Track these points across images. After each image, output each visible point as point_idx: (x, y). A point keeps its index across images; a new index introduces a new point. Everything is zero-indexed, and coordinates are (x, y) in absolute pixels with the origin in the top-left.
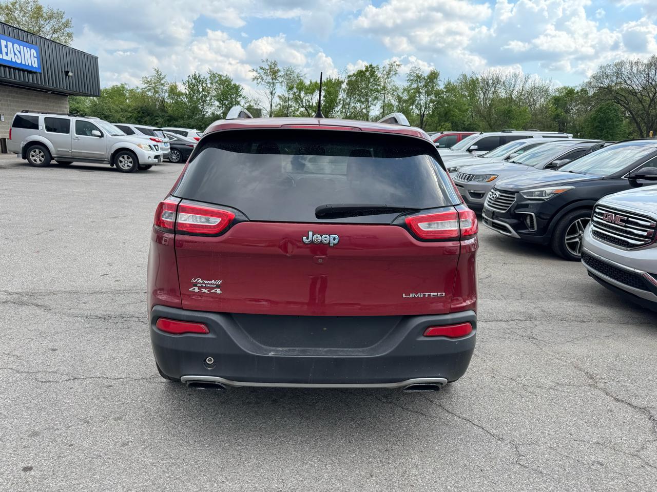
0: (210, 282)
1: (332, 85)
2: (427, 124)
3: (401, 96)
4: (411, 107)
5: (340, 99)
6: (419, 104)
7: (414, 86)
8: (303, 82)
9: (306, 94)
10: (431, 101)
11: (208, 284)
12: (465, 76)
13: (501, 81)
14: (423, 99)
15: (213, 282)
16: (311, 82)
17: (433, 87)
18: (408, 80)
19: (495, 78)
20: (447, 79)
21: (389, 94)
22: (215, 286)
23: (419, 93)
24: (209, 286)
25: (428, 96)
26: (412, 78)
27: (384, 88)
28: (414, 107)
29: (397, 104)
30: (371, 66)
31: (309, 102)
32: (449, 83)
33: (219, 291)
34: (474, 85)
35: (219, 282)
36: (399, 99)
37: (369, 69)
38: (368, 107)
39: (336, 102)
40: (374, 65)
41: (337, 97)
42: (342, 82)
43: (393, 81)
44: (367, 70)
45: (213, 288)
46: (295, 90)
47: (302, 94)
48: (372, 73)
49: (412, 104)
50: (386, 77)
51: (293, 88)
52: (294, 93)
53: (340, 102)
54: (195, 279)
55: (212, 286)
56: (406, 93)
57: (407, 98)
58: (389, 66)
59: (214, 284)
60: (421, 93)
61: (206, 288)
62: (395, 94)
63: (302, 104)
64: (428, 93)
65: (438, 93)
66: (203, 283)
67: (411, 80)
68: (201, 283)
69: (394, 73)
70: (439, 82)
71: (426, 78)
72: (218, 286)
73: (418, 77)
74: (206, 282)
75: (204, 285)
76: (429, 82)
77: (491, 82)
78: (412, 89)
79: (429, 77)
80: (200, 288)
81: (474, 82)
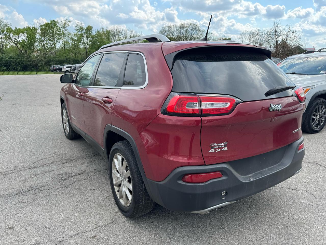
0: (221, 144)
1: (31, 30)
2: (90, 53)
3: (73, 38)
4: (80, 44)
5: (37, 39)
6: (84, 42)
7: (80, 33)
8: (10, 28)
9: (14, 35)
10: (90, 41)
11: (220, 145)
12: (103, 29)
13: (120, 32)
14: (85, 39)
15: (223, 144)
16: (16, 28)
17: (90, 34)
18: (76, 30)
19: (117, 30)
20: (97, 30)
21: (67, 37)
22: (224, 146)
23: (83, 36)
24: (220, 147)
25: (88, 38)
26: (78, 29)
27: (63, 33)
28: (81, 44)
29: (72, 42)
30: (54, 21)
31: (16, 39)
32: (98, 32)
33: (226, 149)
34: (109, 34)
35: (226, 143)
36: (73, 40)
37: (53, 22)
38: (55, 44)
39: (35, 40)
40: (55, 21)
41: (36, 37)
42: (37, 29)
43: (68, 30)
44: (51, 23)
45: (222, 148)
46: (5, 32)
47: (11, 35)
48: (55, 25)
49: (80, 42)
50: (63, 27)
51: (4, 31)
52: (5, 34)
53: (38, 40)
54: (212, 144)
55: (222, 146)
56: (76, 37)
57: (76, 39)
58: (64, 21)
59: (223, 145)
60: (84, 37)
61: (218, 148)
62: (70, 36)
63: (12, 41)
64: (88, 37)
65: (93, 37)
66: (217, 146)
67: (77, 30)
68: (216, 146)
69: (67, 25)
70: (93, 31)
71: (86, 29)
72: (225, 146)
73: (82, 28)
74: (219, 144)
75: (217, 147)
76: (88, 31)
77: (115, 32)
78: (79, 34)
79: (87, 29)
80: (215, 149)
81: (108, 32)
